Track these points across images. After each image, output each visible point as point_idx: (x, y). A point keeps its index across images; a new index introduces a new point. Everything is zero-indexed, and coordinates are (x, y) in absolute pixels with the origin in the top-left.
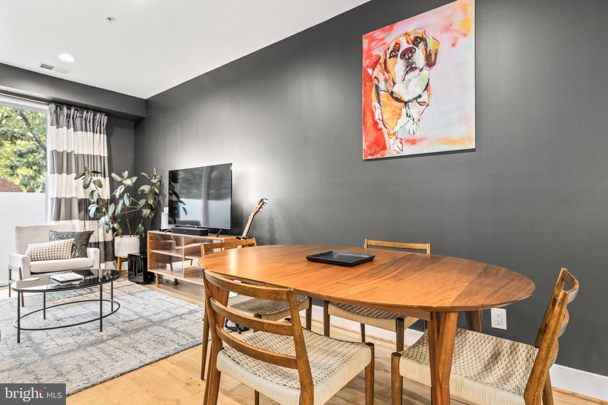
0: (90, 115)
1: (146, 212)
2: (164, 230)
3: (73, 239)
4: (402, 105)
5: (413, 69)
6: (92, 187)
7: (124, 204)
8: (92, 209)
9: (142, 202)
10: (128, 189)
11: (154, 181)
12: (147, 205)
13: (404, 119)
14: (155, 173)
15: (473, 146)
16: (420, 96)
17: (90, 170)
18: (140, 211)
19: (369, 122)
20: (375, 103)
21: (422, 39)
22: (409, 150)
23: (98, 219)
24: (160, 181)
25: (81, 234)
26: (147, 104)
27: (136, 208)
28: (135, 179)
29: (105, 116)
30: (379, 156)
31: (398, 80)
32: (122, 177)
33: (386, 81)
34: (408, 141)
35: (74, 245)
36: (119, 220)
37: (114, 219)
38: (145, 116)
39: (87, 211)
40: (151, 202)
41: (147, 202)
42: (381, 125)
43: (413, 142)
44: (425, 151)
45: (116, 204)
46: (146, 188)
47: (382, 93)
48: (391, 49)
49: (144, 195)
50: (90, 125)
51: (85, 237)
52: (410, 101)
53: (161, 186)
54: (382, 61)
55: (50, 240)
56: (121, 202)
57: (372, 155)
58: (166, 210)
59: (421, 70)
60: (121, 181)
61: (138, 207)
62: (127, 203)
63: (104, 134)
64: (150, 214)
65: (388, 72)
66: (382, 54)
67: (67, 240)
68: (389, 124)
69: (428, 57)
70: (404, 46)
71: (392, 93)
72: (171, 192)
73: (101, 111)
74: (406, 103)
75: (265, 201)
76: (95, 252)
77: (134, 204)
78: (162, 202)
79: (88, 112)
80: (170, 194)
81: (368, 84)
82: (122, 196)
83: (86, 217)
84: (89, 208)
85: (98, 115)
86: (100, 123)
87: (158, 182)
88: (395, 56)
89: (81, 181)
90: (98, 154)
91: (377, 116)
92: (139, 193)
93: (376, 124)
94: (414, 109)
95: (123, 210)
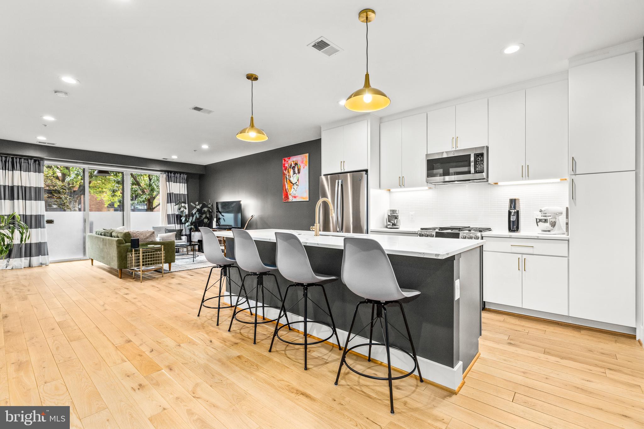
0: (178, 175)
1: (206, 220)
2: (214, 229)
3: (176, 232)
4: (292, 185)
5: (295, 173)
6: (182, 209)
7: (196, 216)
8: (183, 219)
9: (204, 216)
10: (198, 210)
11: (209, 206)
12: (206, 217)
13: (293, 190)
14: (210, 202)
15: (308, 200)
16: (296, 183)
17: (181, 201)
18: (203, 220)
19: (284, 189)
20: (286, 183)
21: (297, 164)
22: (294, 200)
23: (185, 224)
24: (212, 206)
25: (178, 230)
26: (206, 167)
27: (201, 219)
28: (201, 205)
29: (185, 175)
30: (287, 201)
31: (291, 176)
32: (196, 205)
33: (288, 176)
34: (294, 197)
35: (176, 235)
36: (194, 224)
37: (192, 224)
38: (204, 173)
39: (181, 220)
40: (208, 216)
41: (206, 216)
42: (287, 191)
43: (295, 197)
44: (298, 201)
45: (193, 216)
46: (206, 209)
47: (287, 180)
48: (290, 165)
49: (205, 212)
50: (178, 180)
51: (180, 232)
52: (294, 184)
53: (212, 209)
54: (287, 169)
55: (166, 233)
56: (195, 217)
57: (285, 201)
58: (215, 219)
59: (297, 174)
60: (195, 207)
61: (202, 218)
62: (198, 216)
63: (185, 184)
64: (207, 221)
65: (289, 173)
66: (287, 166)
67: (173, 233)
68: (289, 191)
69: (298, 170)
70: (293, 165)
71: (290, 180)
72: (217, 211)
73: (183, 173)
74: (293, 184)
75: (253, 216)
76: (185, 238)
77: (200, 217)
78: (213, 215)
79: (177, 174)
80: (217, 212)
81: (284, 176)
82: (195, 213)
83: (181, 223)
84: (181, 219)
85: (182, 175)
86: (183, 178)
87: (211, 206)
88: (291, 168)
89: (177, 206)
90: (182, 193)
91: (286, 188)
92: (203, 212)
93: (286, 190)
94: (295, 187)
95: (196, 220)
